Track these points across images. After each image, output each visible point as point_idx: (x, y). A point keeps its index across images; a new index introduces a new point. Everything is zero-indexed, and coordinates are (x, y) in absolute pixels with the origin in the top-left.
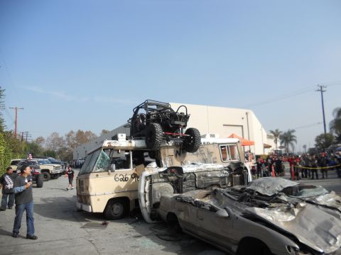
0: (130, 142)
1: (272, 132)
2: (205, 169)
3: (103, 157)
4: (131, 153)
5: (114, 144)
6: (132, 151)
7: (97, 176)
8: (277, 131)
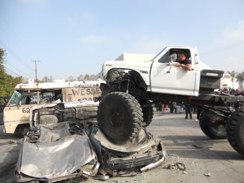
0: (37, 85)
1: (229, 73)
2: (86, 105)
3: (16, 96)
4: (38, 93)
5: (24, 86)
6: (39, 91)
7: (10, 109)
8: (233, 72)
